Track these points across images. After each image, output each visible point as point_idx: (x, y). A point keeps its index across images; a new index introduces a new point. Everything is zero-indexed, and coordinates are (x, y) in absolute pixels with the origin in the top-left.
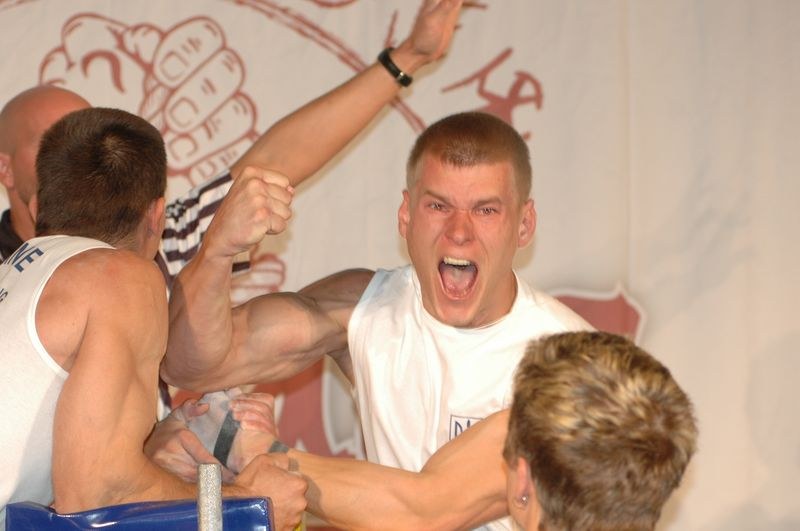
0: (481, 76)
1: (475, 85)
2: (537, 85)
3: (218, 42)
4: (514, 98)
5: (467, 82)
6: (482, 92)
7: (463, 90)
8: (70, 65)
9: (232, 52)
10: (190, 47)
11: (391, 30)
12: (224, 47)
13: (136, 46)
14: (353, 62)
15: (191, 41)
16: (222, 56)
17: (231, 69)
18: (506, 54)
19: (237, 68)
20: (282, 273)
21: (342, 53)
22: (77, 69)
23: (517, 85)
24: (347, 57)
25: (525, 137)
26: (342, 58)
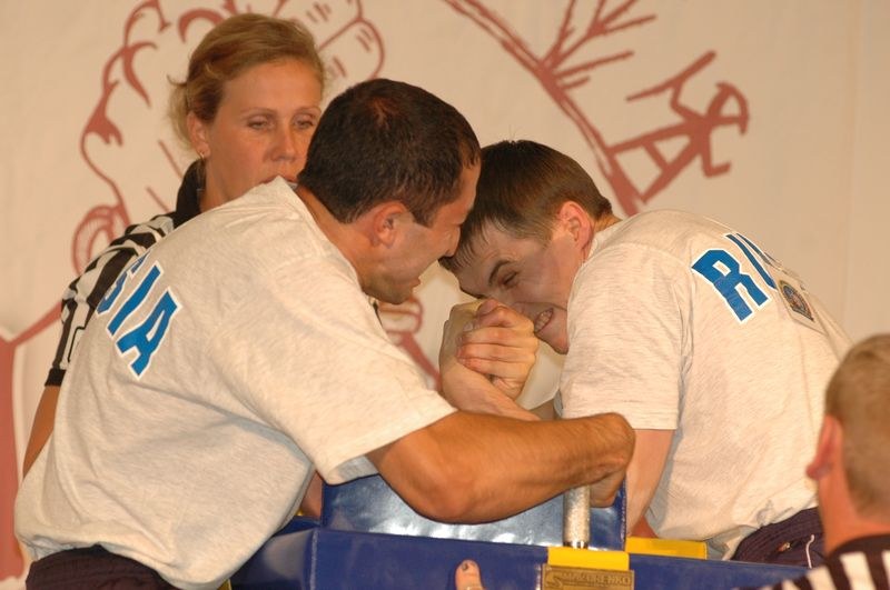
0: (676, 84)
1: (668, 94)
2: (743, 103)
3: (352, 12)
4: (714, 117)
5: (657, 90)
6: (675, 105)
7: (653, 100)
8: (164, 25)
9: (370, 25)
10: (316, 14)
11: (569, 15)
12: (359, 19)
13: (249, 7)
14: (519, 51)
15: (317, 7)
16: (356, 30)
17: (367, 47)
18: (708, 58)
19: (374, 46)
20: (419, 317)
21: (507, 39)
22: (173, 31)
23: (717, 103)
24: (513, 45)
25: (725, 169)
26: (506, 46)
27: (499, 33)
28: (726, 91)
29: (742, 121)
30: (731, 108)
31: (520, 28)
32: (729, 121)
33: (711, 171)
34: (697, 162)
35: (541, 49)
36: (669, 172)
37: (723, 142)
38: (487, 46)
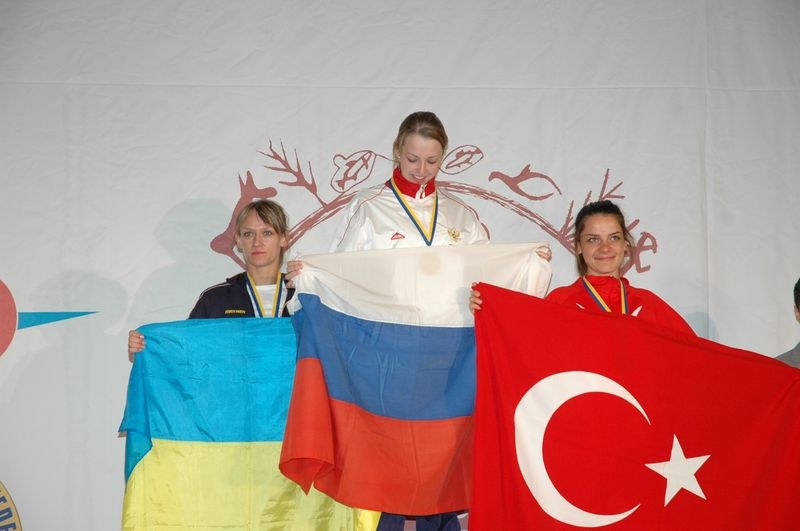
23: (642, 240)
24: (546, 227)
25: (648, 268)
26: (542, 227)
27: (540, 222)
28: (645, 235)
29: (654, 247)
30: (649, 242)
31: (548, 219)
32: (648, 248)
33: (640, 270)
34: (634, 267)
35: (559, 228)
36: (622, 270)
37: (645, 257)
38: (535, 229)
